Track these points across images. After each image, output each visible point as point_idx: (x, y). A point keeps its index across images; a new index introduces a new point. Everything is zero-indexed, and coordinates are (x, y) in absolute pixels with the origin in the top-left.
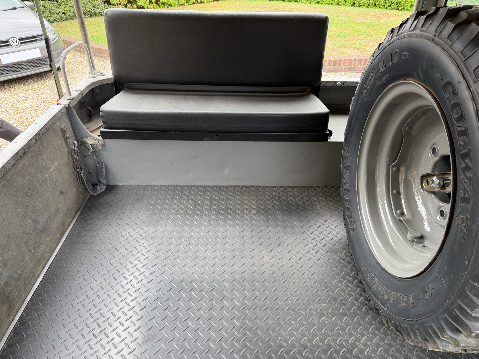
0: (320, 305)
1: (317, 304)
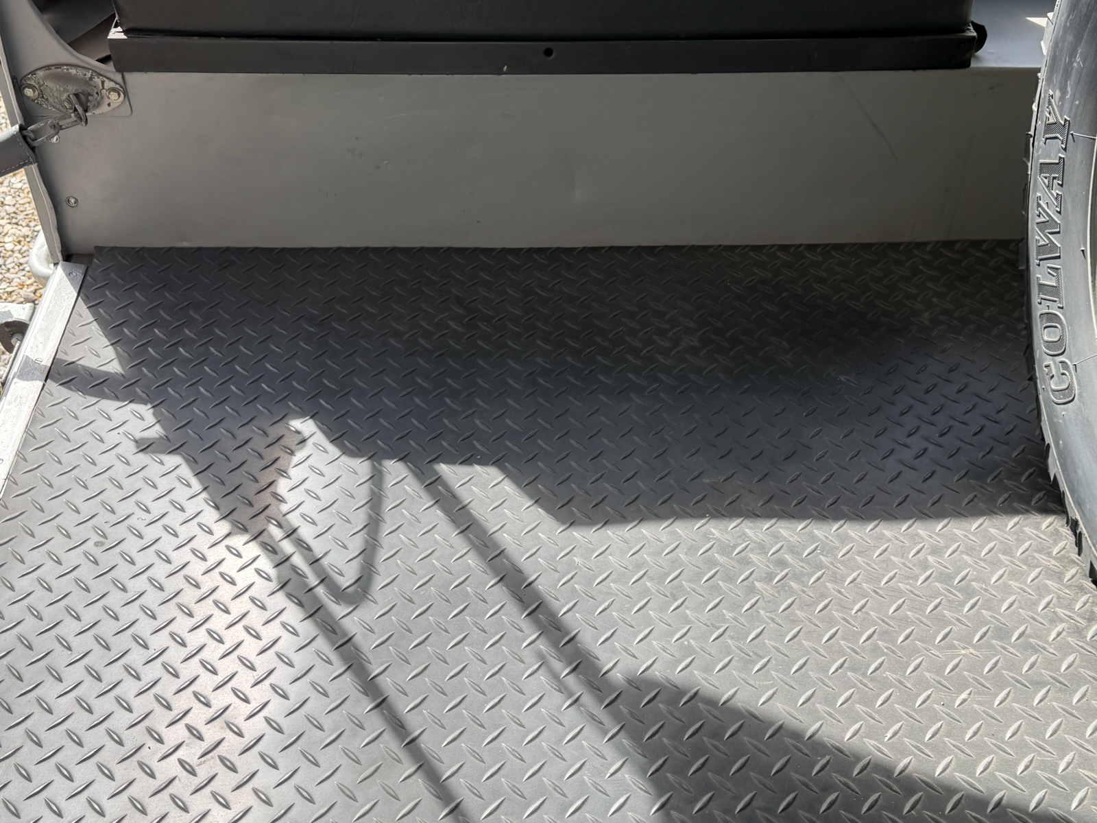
0: (949, 652)
1: (939, 648)
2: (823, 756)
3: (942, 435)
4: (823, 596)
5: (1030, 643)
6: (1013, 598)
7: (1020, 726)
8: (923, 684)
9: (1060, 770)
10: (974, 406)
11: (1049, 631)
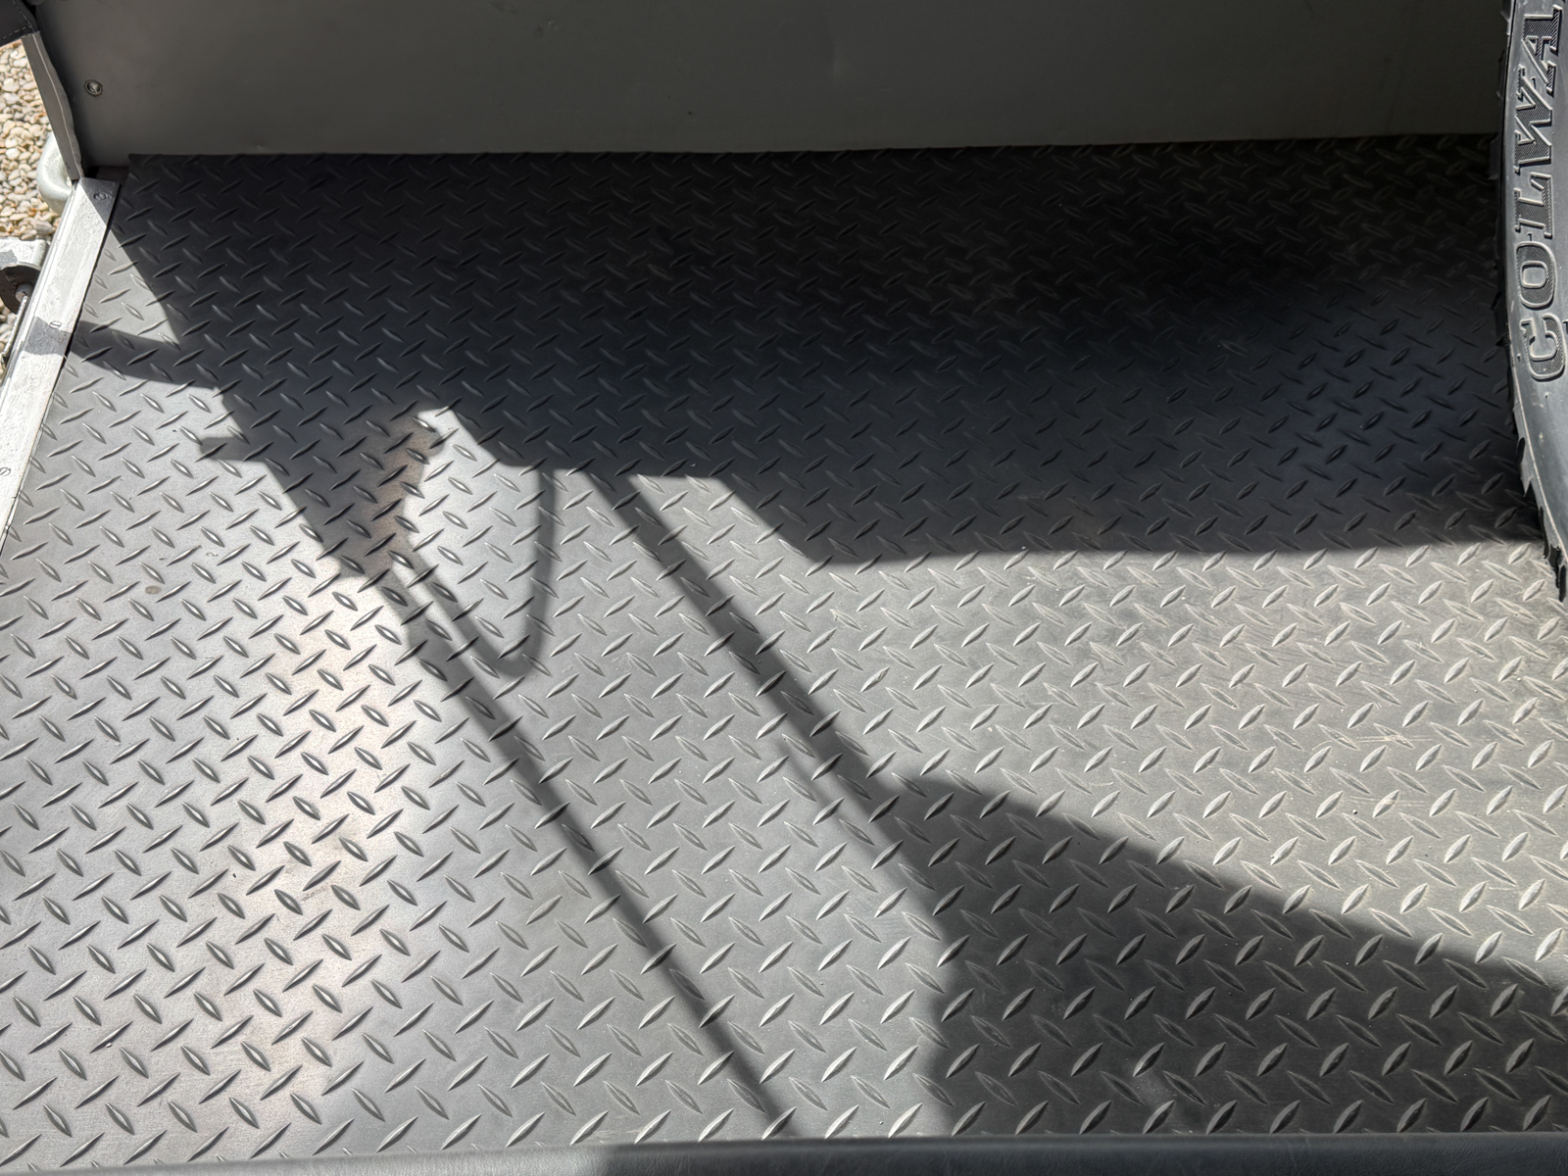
0: (1368, 739)
1: (1352, 733)
2: (1182, 885)
3: (1369, 427)
4: (1187, 662)
5: (1485, 726)
6: (1462, 662)
7: (1465, 843)
8: (1327, 784)
9: (1521, 905)
10: (1417, 384)
11: (1513, 708)
